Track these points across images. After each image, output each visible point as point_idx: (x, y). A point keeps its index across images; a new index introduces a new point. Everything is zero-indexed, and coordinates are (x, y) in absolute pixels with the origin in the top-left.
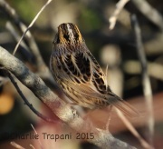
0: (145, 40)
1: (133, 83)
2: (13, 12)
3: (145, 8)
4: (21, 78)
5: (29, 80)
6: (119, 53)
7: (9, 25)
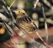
1: (42, 24)
2: (5, 3)
4: (7, 23)
5: (10, 24)
6: (37, 16)
7: (4, 7)
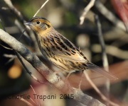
0: (104, 31)
2: (19, 13)
3: (104, 10)
4: (24, 56)
5: (29, 57)
